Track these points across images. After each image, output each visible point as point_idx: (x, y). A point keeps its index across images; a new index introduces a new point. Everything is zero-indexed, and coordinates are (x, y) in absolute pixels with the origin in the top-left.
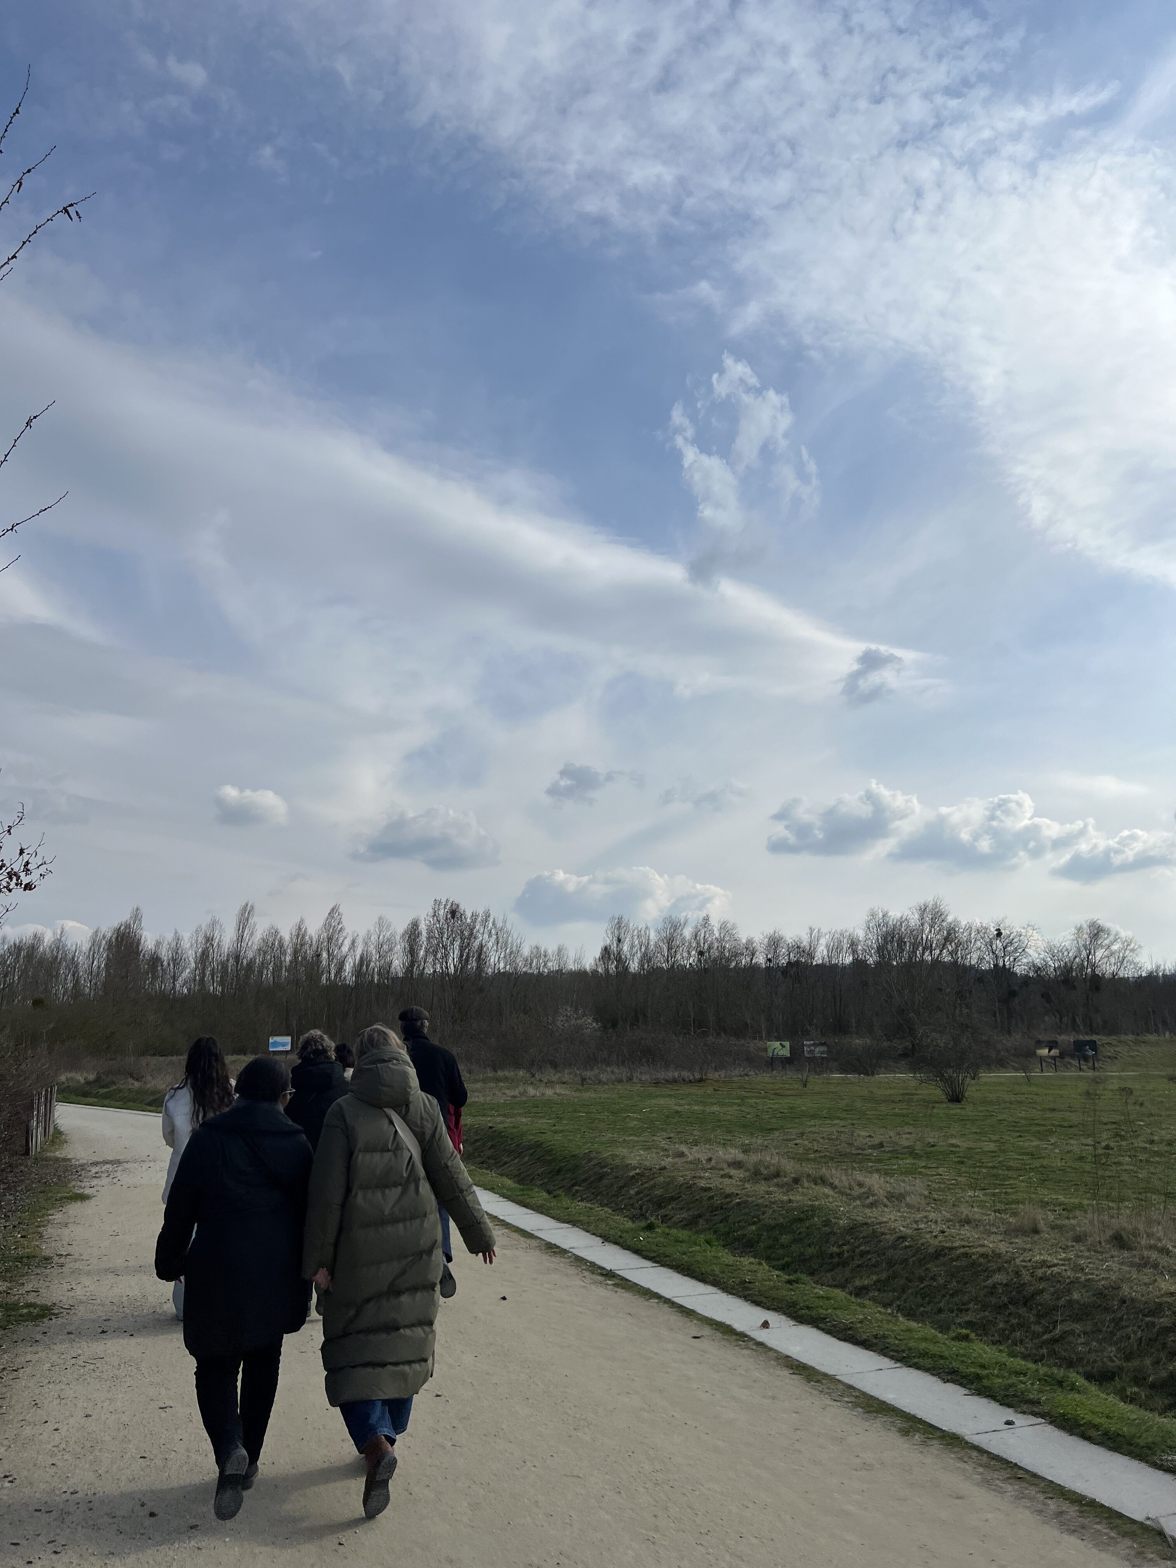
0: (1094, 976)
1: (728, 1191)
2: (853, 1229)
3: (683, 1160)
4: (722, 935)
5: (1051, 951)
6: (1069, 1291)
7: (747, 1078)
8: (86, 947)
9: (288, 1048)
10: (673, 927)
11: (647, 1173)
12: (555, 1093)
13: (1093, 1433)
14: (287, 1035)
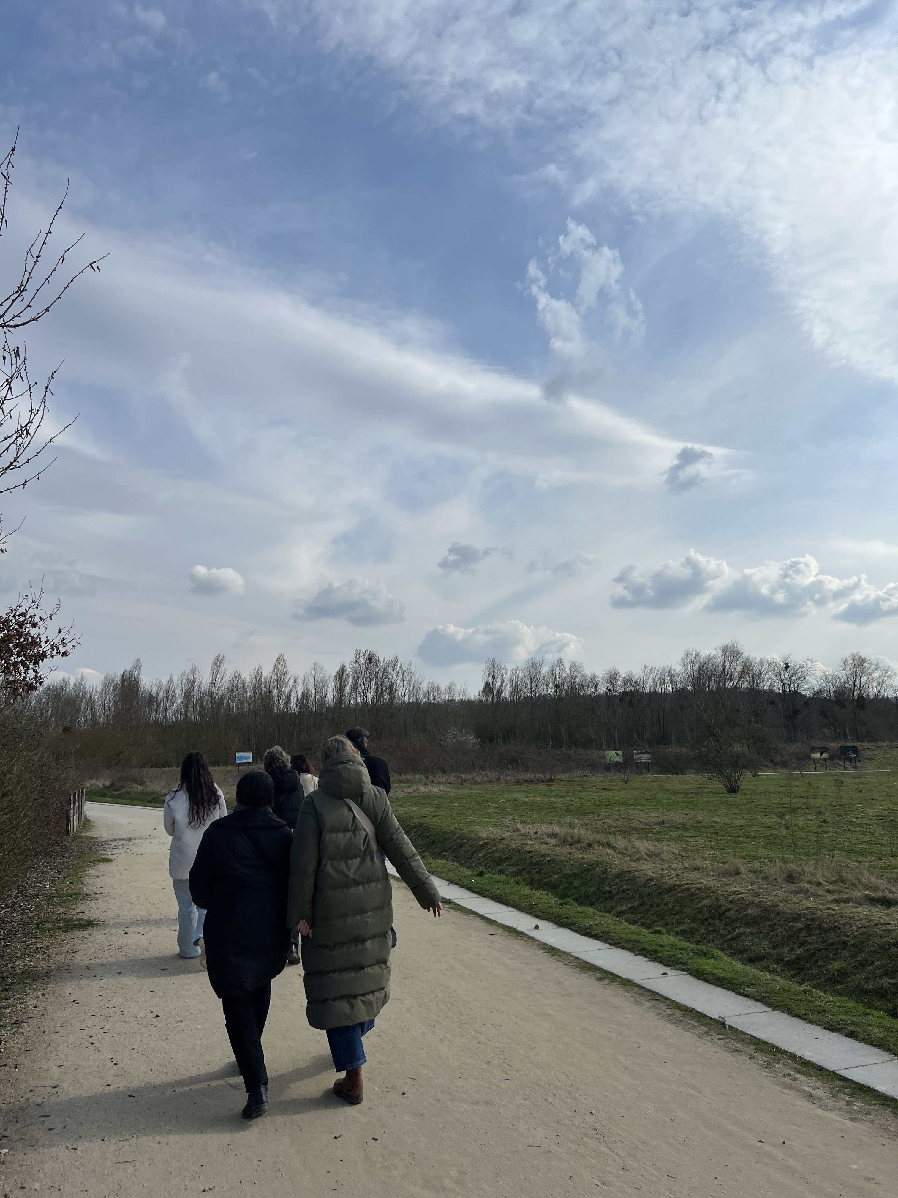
0: (860, 697)
1: (543, 852)
2: (621, 875)
3: (517, 833)
4: (572, 672)
5: (826, 678)
6: (747, 909)
7: (585, 778)
8: (99, 689)
9: (250, 761)
10: (534, 666)
11: (491, 842)
12: (440, 790)
13: (711, 978)
14: (249, 751)
